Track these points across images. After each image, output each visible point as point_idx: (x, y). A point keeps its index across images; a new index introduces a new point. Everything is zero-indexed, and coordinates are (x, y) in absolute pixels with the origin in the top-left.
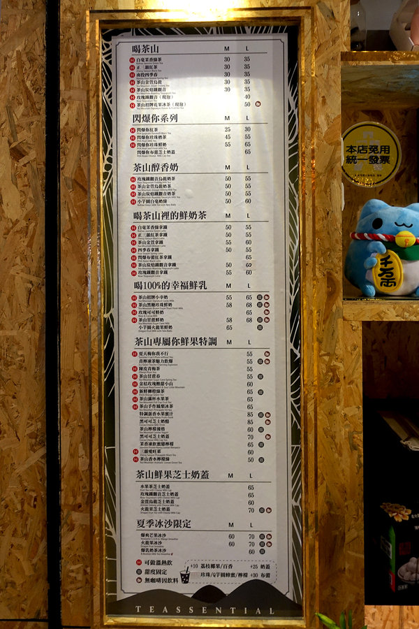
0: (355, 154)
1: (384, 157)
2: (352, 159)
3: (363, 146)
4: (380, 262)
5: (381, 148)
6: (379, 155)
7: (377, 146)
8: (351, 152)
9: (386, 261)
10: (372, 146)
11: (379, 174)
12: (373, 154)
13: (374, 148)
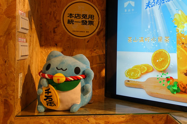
0: (73, 18)
1: (90, 21)
2: (71, 21)
3: (78, 14)
4: (44, 92)
5: (89, 16)
6: (87, 20)
7: (87, 15)
8: (71, 17)
9: (48, 91)
10: (84, 15)
11: (87, 31)
12: (84, 19)
13: (84, 16)
